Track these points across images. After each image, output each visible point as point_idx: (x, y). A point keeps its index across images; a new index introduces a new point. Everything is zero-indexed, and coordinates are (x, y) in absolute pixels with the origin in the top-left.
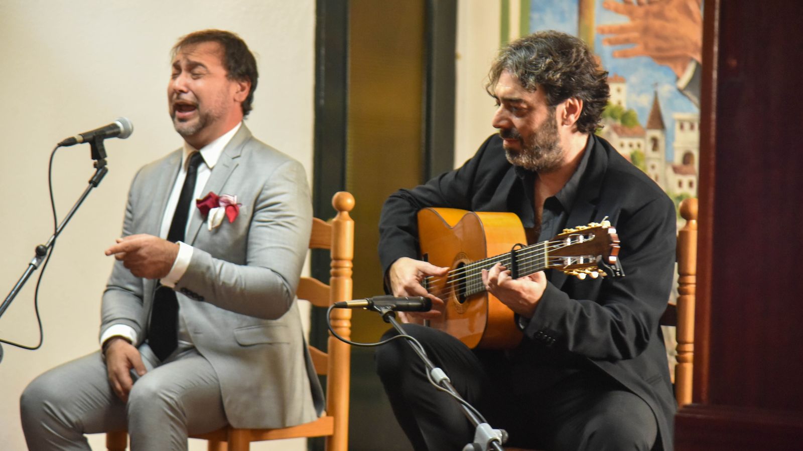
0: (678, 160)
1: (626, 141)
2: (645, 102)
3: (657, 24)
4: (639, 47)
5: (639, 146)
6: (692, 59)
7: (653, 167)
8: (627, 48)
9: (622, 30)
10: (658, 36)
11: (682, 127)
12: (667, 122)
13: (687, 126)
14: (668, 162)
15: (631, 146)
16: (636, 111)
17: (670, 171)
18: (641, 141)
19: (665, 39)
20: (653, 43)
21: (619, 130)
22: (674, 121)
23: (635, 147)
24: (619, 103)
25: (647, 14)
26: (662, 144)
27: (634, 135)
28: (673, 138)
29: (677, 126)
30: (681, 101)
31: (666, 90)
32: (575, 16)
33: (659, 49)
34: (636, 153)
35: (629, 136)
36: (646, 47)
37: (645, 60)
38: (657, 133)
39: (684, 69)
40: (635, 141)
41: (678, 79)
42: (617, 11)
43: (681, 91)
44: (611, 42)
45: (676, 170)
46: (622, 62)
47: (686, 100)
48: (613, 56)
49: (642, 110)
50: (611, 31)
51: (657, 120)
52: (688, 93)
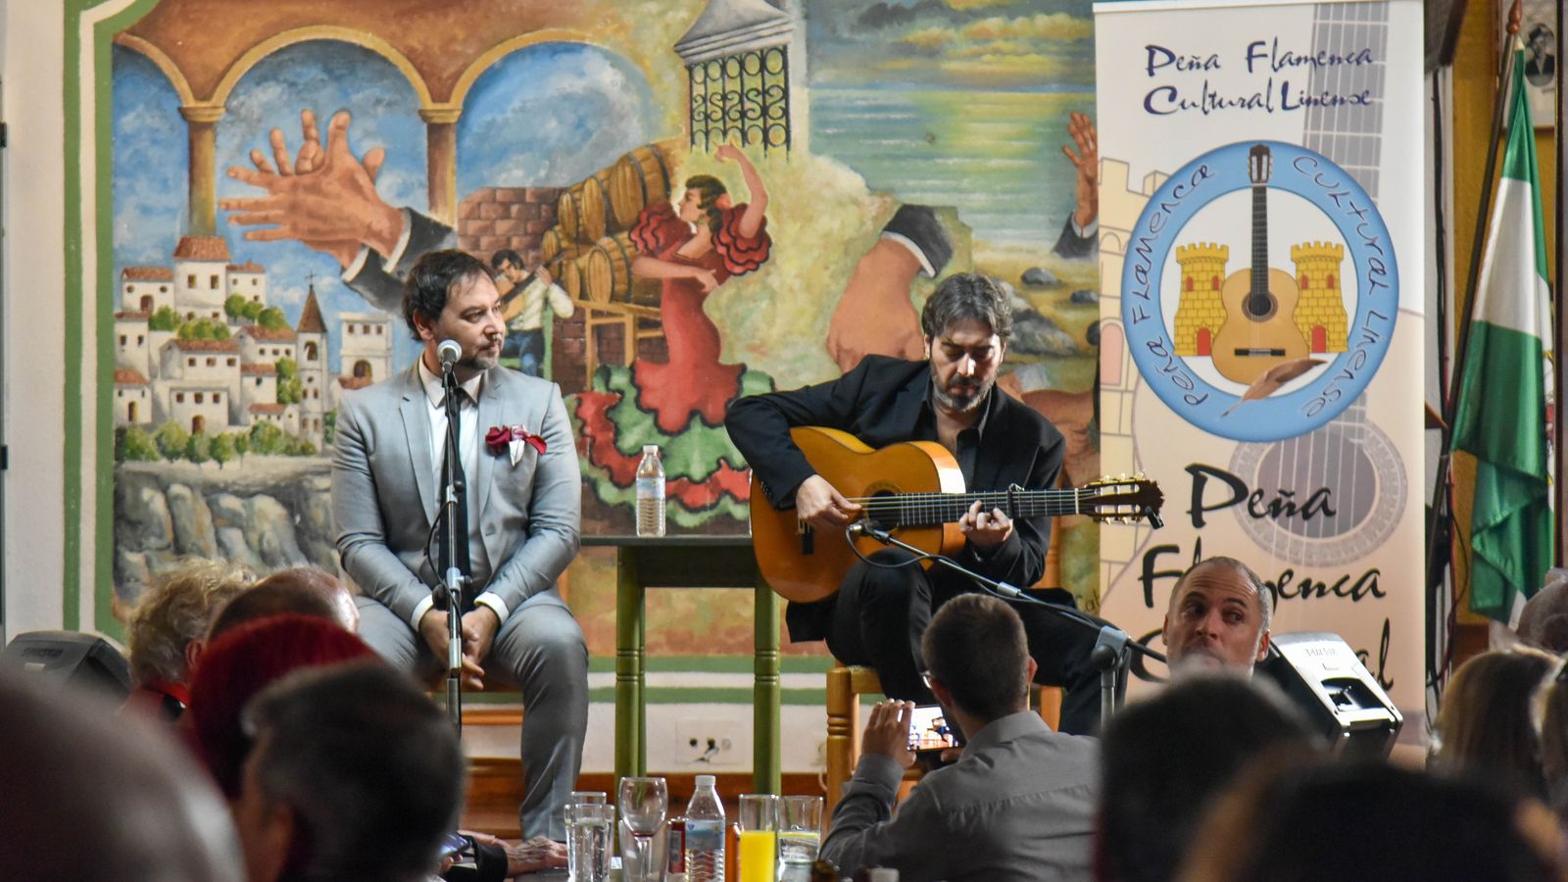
0: (347, 370)
1: (269, 347)
2: (297, 297)
3: (311, 200)
4: (285, 229)
5: (288, 352)
6: (363, 246)
7: (310, 380)
8: (267, 228)
9: (257, 205)
10: (311, 215)
11: (351, 329)
12: (329, 324)
13: (358, 328)
14: (333, 373)
15: (276, 352)
16: (281, 308)
17: (336, 384)
18: (292, 347)
19: (325, 219)
20: (305, 224)
21: (257, 334)
22: (340, 322)
23: (282, 354)
24: (256, 298)
25: (295, 187)
26: (322, 351)
27: (280, 339)
28: (340, 345)
29: (345, 328)
30: (351, 298)
31: (326, 283)
32: (185, 186)
33: (312, 232)
34: (282, 360)
35: (271, 341)
36: (294, 228)
37: (293, 244)
38: (315, 337)
39: (352, 258)
40: (282, 348)
41: (343, 270)
42: (248, 180)
43: (347, 284)
44: (239, 220)
45: (344, 383)
46: (259, 246)
47: (356, 295)
48: (244, 237)
49: (292, 308)
50: (239, 207)
51: (314, 319)
52: (360, 288)
